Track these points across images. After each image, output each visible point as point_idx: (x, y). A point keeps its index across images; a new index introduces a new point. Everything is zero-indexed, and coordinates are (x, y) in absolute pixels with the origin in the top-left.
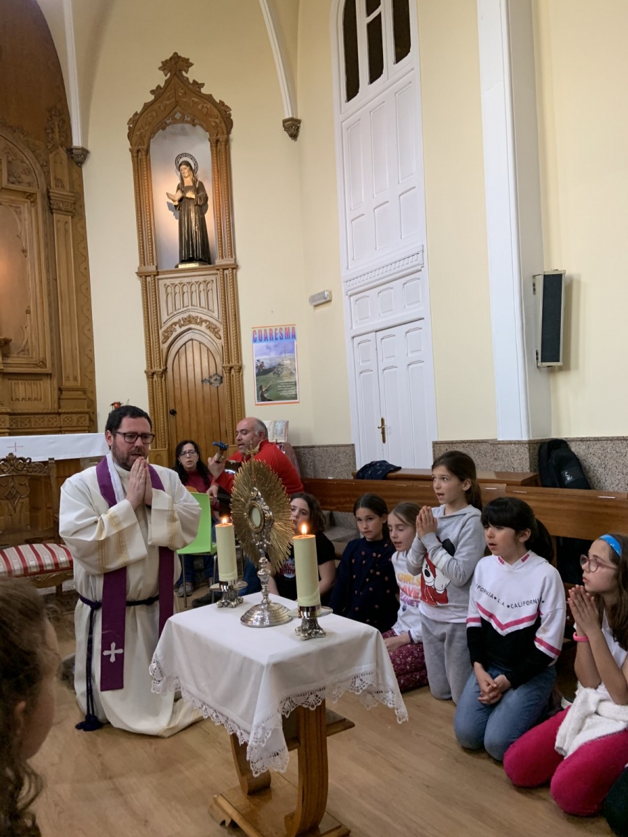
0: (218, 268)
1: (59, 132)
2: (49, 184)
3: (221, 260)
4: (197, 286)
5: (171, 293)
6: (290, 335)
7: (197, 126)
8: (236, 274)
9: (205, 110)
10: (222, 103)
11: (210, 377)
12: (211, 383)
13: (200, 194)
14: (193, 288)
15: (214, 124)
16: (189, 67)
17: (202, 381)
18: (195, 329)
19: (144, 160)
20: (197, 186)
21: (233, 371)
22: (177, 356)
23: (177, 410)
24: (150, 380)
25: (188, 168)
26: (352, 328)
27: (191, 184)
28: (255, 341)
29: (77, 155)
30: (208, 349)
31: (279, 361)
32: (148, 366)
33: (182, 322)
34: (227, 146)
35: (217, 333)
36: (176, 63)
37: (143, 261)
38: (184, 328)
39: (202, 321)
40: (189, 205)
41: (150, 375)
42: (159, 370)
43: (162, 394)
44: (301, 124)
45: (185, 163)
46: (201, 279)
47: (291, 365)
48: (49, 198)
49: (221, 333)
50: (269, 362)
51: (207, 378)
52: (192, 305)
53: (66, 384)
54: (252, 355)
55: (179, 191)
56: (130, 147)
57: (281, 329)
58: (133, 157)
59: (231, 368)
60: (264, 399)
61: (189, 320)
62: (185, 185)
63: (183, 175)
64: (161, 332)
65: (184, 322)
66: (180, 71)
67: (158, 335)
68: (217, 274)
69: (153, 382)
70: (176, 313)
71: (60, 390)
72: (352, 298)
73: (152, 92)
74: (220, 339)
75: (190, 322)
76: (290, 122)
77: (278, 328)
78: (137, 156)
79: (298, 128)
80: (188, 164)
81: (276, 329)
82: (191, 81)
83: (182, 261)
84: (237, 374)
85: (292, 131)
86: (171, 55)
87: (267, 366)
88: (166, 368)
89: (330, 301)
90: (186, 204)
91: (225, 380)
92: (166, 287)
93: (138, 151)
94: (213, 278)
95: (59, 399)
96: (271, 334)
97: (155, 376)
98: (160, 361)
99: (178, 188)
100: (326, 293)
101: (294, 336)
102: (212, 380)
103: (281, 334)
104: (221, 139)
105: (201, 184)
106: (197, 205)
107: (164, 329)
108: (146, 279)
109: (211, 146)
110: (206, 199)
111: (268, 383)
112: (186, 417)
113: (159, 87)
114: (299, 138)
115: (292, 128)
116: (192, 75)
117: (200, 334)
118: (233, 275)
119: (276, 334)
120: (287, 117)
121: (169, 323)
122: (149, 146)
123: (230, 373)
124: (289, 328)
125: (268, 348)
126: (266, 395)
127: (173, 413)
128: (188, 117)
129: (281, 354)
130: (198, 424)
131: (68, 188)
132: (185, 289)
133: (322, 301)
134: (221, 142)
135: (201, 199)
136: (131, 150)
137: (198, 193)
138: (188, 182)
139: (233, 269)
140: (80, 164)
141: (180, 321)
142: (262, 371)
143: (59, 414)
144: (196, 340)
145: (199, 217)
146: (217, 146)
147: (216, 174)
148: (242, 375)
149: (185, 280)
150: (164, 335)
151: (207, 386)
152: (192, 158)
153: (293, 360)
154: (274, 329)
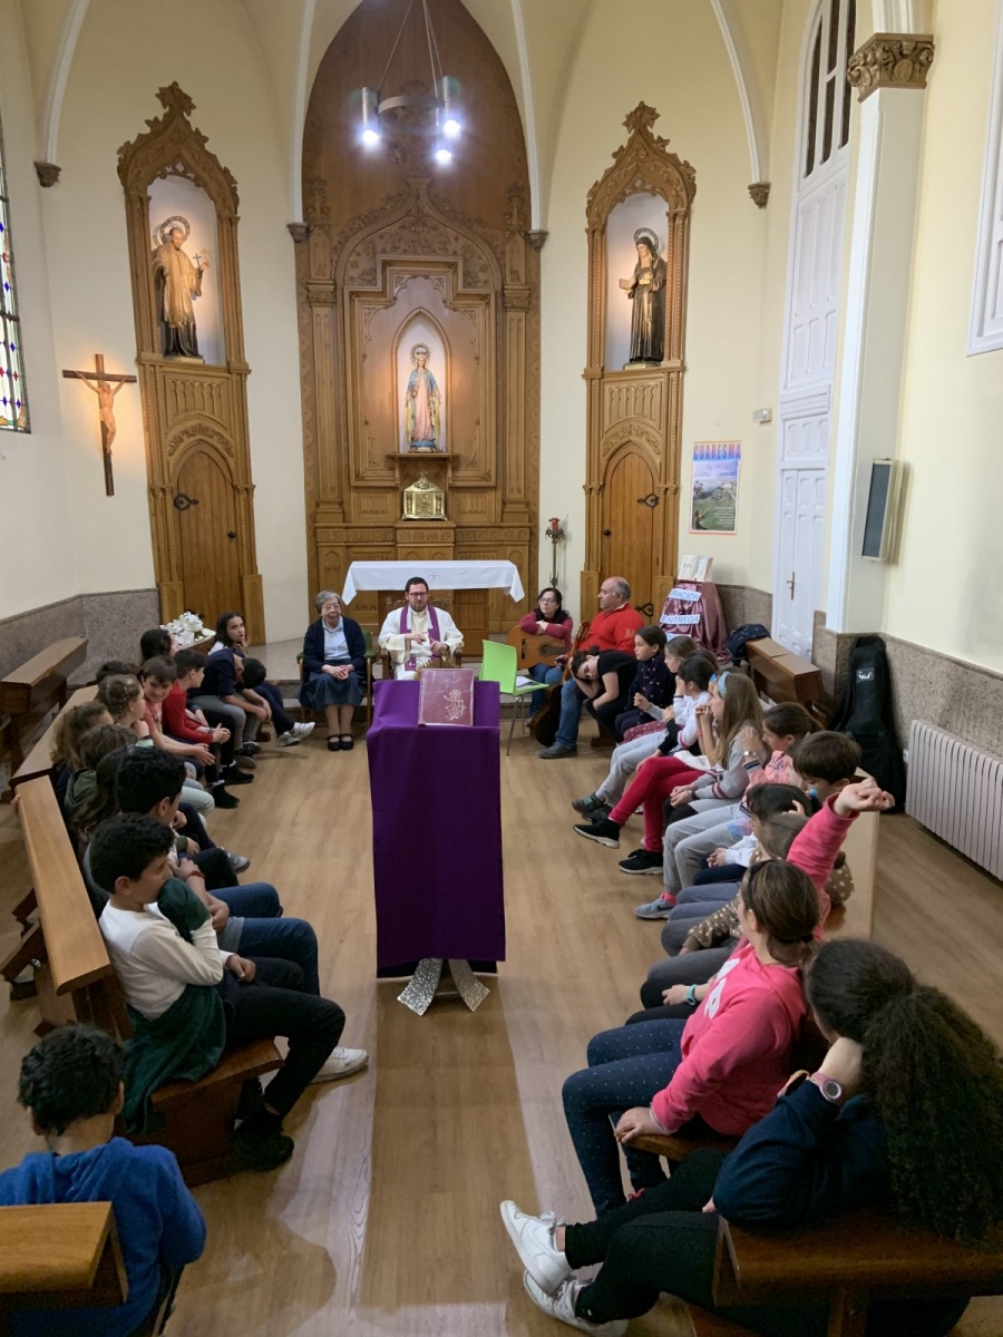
0: (665, 370)
1: (519, 214)
2: (503, 279)
4: (641, 391)
6: (734, 454)
7: (657, 196)
8: (682, 379)
9: (666, 176)
10: (686, 163)
11: (647, 497)
12: (647, 504)
13: (656, 278)
14: (638, 393)
15: (674, 193)
16: (653, 120)
17: (639, 501)
18: (635, 441)
19: (600, 241)
21: (669, 492)
22: (616, 470)
23: (612, 531)
24: (588, 496)
26: (783, 459)
27: (649, 264)
28: (695, 458)
29: (535, 241)
30: (647, 465)
31: (719, 483)
32: (587, 480)
33: (622, 433)
34: (687, 221)
35: (657, 447)
36: (641, 115)
37: (590, 362)
39: (643, 432)
40: (643, 292)
41: (589, 491)
42: (597, 485)
43: (598, 515)
44: (771, 190)
45: (643, 240)
47: (732, 489)
48: (503, 295)
49: (660, 447)
50: (707, 484)
51: (644, 498)
52: (635, 413)
53: (511, 496)
54: (692, 475)
55: (635, 276)
56: (587, 226)
57: (725, 446)
58: (589, 237)
59: (668, 489)
60: (698, 526)
61: (631, 431)
63: (641, 256)
64: (601, 443)
65: (625, 432)
66: (645, 126)
67: (599, 446)
68: (663, 376)
69: (590, 498)
70: (617, 422)
71: (504, 503)
72: (786, 423)
73: (615, 155)
74: (660, 454)
76: (758, 188)
77: (722, 445)
78: (594, 237)
79: (767, 194)
81: (719, 446)
82: (656, 138)
83: (633, 361)
84: (674, 496)
85: (761, 198)
86: (637, 105)
87: (705, 488)
88: (606, 483)
89: (769, 421)
90: (640, 291)
91: (661, 501)
92: (611, 392)
93: (595, 230)
94: (659, 382)
95: (503, 512)
97: (593, 491)
98: (599, 476)
99: (634, 272)
100: (764, 412)
101: (738, 456)
102: (648, 501)
103: (725, 452)
104: (681, 212)
106: (651, 292)
107: (605, 439)
108: (591, 383)
109: (669, 220)
111: (704, 509)
112: (620, 538)
113: (622, 147)
114: (766, 208)
115: (760, 194)
116: (657, 130)
117: (641, 447)
118: (679, 380)
119: (713, 452)
120: (755, 182)
121: (611, 433)
122: (605, 225)
123: (667, 494)
124: (734, 445)
125: (709, 467)
126: (701, 523)
127: (608, 533)
128: (648, 184)
129: (722, 475)
130: (631, 548)
131: (523, 281)
133: (762, 419)
134: (680, 216)
135: (656, 283)
136: (587, 231)
137: (654, 276)
139: (680, 372)
140: (538, 249)
142: (700, 495)
143: (501, 527)
144: (636, 453)
145: (653, 306)
146: (675, 221)
148: (678, 498)
149: (630, 384)
151: (643, 507)
152: (652, 233)
153: (734, 484)
154: (717, 445)
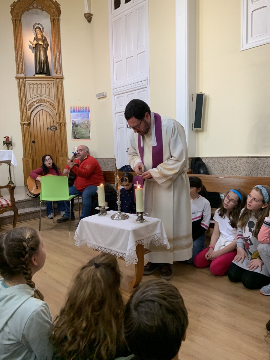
0: (54, 78)
3: (56, 74)
4: (44, 85)
5: (32, 87)
6: (87, 111)
7: (44, 11)
8: (63, 81)
9: (48, 4)
10: (56, 2)
11: (51, 127)
12: (51, 130)
13: (45, 43)
14: (43, 86)
15: (52, 11)
17: (47, 128)
18: (43, 105)
19: (19, 24)
20: (44, 39)
21: (61, 125)
22: (35, 116)
23: (35, 141)
24: (23, 127)
25: (39, 30)
26: (115, 109)
27: (41, 38)
28: (71, 112)
30: (50, 114)
31: (82, 121)
32: (21, 121)
33: (38, 101)
34: (59, 22)
35: (54, 107)
37: (18, 72)
38: (38, 104)
39: (47, 102)
40: (40, 48)
41: (23, 125)
42: (27, 122)
43: (28, 134)
44: (93, 16)
45: (38, 28)
46: (46, 82)
47: (88, 123)
49: (56, 107)
50: (78, 121)
51: (50, 127)
52: (42, 94)
54: (70, 118)
55: (35, 41)
56: (12, 18)
58: (13, 22)
59: (61, 123)
60: (76, 138)
61: (41, 101)
62: (38, 38)
63: (37, 33)
64: (27, 105)
65: (39, 101)
67: (26, 106)
68: (54, 81)
69: (24, 128)
70: (34, 97)
72: (116, 96)
74: (56, 110)
75: (41, 102)
76: (88, 15)
77: (82, 107)
78: (15, 22)
79: (91, 17)
80: (39, 28)
81: (81, 107)
83: (37, 73)
84: (64, 126)
85: (89, 19)
87: (77, 123)
88: (30, 122)
89: (106, 97)
90: (39, 47)
91: (58, 128)
92: (30, 84)
93: (16, 20)
94: (52, 82)
96: (79, 110)
97: (25, 125)
98: (27, 119)
99: (35, 39)
100: (104, 93)
101: (89, 111)
102: (52, 128)
103: (83, 110)
104: (56, 19)
105: (45, 38)
106: (44, 48)
107: (29, 104)
108: (20, 80)
109: (51, 21)
110: (48, 45)
111: (77, 131)
112: (40, 144)
114: (91, 22)
115: (89, 17)
117: (46, 107)
118: (61, 82)
119: (81, 110)
120: (86, 12)
121: (32, 101)
122: (21, 18)
123: (60, 125)
124: (87, 107)
125: (77, 115)
126: (76, 136)
128: (40, 6)
129: (83, 118)
130: (46, 147)
132: (39, 86)
133: (102, 96)
134: (56, 20)
135: (45, 45)
137: (44, 42)
138: (39, 36)
139: (61, 79)
141: (36, 101)
142: (75, 125)
144: (44, 110)
145: (45, 53)
146: (54, 21)
147: (53, 34)
148: (66, 127)
149: (38, 82)
150: (29, 107)
151: (49, 131)
152: (41, 26)
153: (88, 122)
154: (80, 107)
